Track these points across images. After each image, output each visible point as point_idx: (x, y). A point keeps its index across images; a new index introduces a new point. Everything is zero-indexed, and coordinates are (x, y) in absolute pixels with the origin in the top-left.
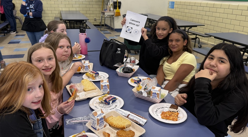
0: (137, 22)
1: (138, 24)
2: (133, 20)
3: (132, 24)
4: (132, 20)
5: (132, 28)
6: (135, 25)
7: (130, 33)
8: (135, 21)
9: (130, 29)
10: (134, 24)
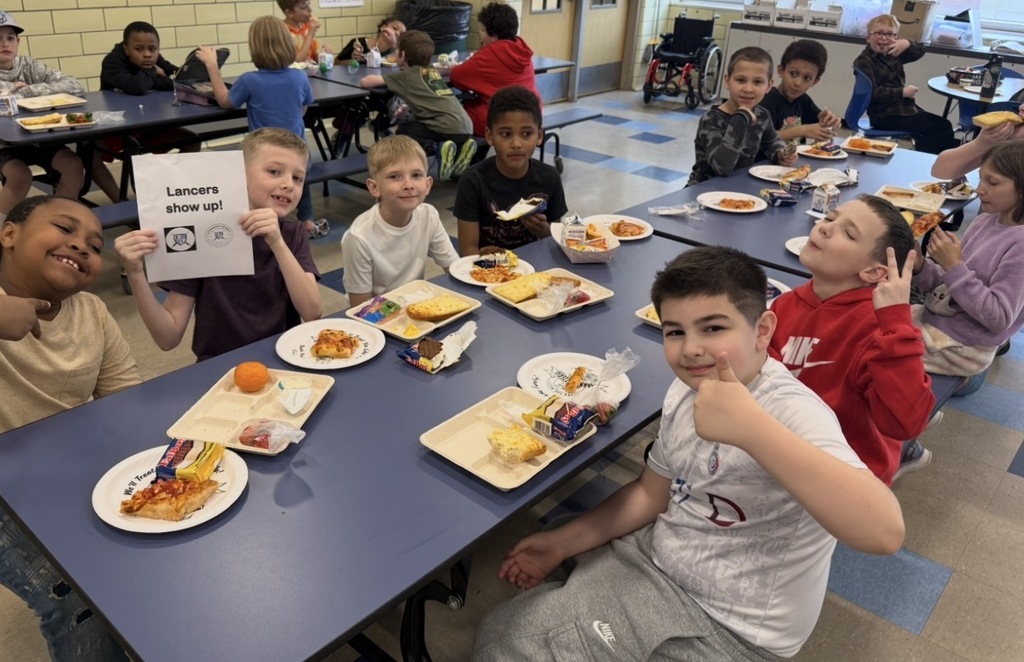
0: (202, 191)
1: (210, 198)
2: (179, 192)
3: (184, 208)
4: (172, 192)
5: (191, 228)
6: (201, 208)
7: (194, 248)
8: (191, 192)
9: (185, 236)
10: (195, 208)
